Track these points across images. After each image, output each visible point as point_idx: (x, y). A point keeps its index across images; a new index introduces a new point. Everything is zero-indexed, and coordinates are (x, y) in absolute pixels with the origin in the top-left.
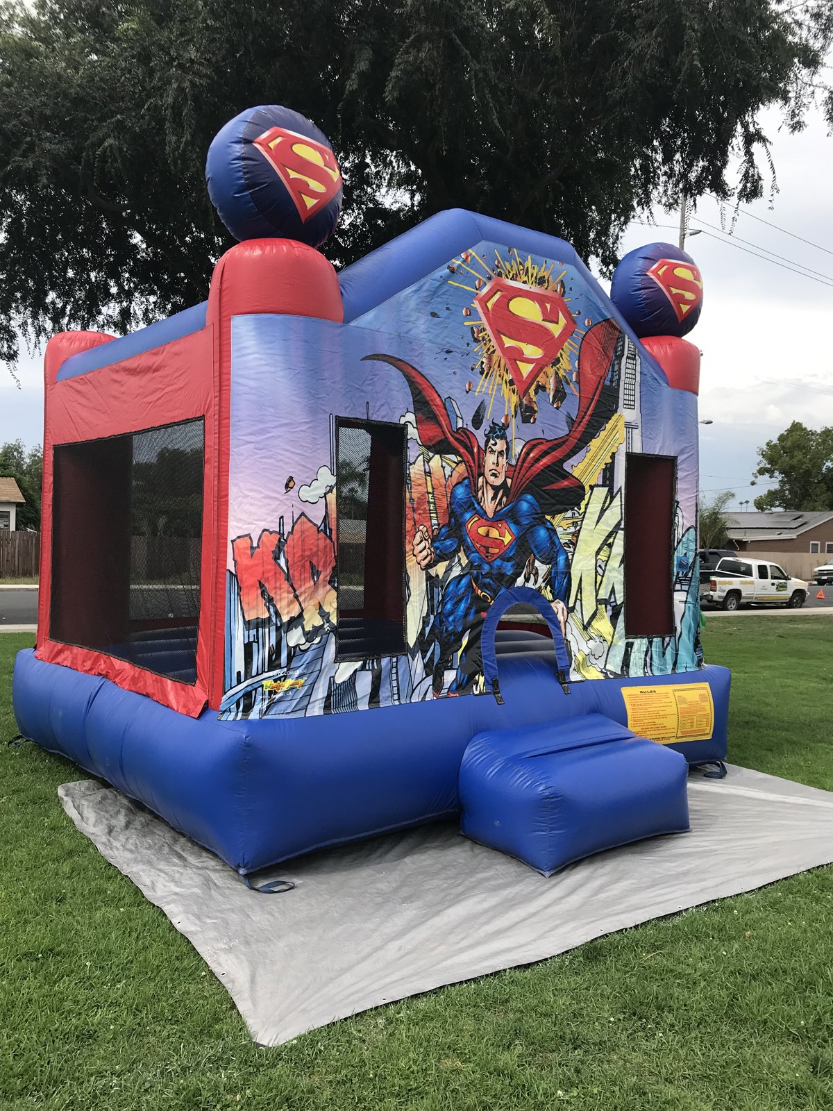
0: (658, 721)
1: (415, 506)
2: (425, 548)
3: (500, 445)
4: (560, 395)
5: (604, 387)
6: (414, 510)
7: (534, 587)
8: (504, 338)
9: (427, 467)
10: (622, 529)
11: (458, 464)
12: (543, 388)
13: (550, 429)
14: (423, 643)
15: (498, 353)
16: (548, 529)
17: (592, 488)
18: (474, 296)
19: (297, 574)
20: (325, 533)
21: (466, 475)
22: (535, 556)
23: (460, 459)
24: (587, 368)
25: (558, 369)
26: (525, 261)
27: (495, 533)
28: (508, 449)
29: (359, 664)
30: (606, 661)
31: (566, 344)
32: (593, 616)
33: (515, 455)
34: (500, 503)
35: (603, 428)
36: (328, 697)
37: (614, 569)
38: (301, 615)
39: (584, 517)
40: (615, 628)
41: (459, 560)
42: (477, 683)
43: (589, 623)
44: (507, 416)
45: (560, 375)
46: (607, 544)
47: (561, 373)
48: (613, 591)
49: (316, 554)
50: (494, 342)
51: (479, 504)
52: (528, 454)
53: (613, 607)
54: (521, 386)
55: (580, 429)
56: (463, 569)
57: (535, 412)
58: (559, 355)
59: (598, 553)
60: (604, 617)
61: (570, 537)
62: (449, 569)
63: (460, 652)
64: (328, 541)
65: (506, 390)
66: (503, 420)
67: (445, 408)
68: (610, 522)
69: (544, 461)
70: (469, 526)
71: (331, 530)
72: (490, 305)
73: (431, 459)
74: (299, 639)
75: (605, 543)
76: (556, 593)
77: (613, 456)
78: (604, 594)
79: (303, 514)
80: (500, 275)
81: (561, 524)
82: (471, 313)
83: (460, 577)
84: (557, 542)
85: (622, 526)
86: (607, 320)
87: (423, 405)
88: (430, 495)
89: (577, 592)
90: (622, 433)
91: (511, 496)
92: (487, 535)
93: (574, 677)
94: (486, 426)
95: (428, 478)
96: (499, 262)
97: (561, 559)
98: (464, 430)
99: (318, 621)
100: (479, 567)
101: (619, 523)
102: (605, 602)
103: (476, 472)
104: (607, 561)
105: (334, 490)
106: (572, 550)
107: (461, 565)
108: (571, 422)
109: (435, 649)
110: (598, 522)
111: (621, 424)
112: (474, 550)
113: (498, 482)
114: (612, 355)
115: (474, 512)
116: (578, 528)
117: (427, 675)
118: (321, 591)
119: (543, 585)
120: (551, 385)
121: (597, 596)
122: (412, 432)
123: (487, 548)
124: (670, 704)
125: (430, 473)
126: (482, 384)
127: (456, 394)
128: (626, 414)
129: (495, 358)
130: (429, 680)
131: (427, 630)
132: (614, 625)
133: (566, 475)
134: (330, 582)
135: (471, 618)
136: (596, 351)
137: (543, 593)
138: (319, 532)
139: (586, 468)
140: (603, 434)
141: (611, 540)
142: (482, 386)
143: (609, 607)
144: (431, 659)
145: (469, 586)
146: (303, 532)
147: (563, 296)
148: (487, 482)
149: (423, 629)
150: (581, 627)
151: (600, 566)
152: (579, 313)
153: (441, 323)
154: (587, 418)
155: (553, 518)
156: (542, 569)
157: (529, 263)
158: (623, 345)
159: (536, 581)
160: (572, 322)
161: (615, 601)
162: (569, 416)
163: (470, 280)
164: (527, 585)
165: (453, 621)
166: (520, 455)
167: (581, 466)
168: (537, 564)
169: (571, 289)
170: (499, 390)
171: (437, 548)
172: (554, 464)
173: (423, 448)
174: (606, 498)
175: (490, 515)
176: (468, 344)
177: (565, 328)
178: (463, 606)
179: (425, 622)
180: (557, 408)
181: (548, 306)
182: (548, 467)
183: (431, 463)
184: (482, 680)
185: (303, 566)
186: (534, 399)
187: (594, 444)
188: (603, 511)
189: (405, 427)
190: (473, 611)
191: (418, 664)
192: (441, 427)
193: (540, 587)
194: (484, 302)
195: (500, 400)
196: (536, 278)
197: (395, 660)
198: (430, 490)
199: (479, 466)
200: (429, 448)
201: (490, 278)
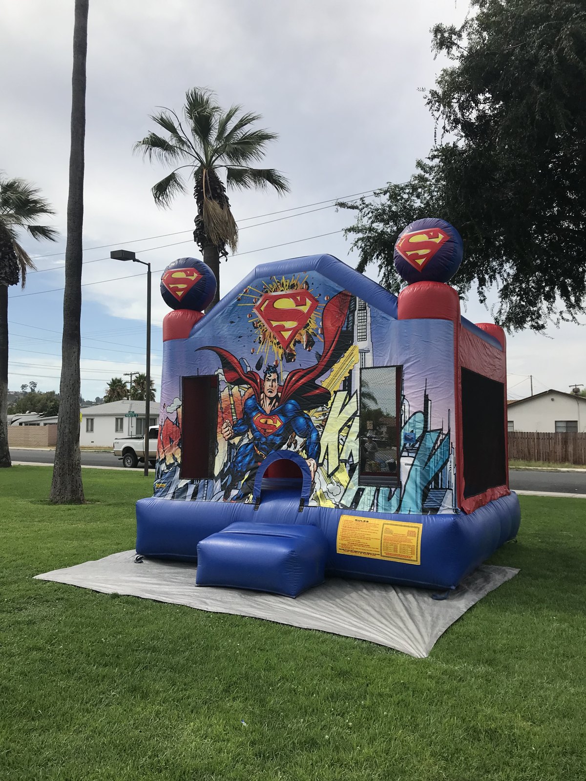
0: (362, 540)
1: (223, 411)
2: (228, 430)
3: (274, 376)
4: (310, 343)
5: (342, 332)
6: (223, 413)
7: (294, 451)
8: (272, 322)
9: (230, 392)
10: (358, 416)
11: (248, 389)
12: (299, 342)
13: (305, 363)
14: (222, 475)
15: (269, 330)
16: (305, 418)
17: (335, 392)
18: (252, 307)
19: (165, 442)
20: (176, 425)
21: (253, 393)
22: (296, 433)
23: (249, 386)
24: (329, 324)
25: (308, 329)
26: (280, 280)
27: (270, 422)
28: (278, 378)
29: (188, 481)
30: (342, 498)
31: (313, 314)
32: (336, 469)
33: (283, 380)
34: (274, 406)
35: (342, 356)
36: (174, 493)
37: (352, 441)
38: (165, 458)
39: (330, 410)
40: (351, 478)
41: (248, 436)
42: (249, 498)
43: (333, 474)
44: (277, 361)
45: (310, 332)
46: (347, 425)
47: (310, 331)
48: (351, 455)
49: (172, 433)
50: (266, 326)
51: (261, 407)
52: (291, 378)
53: (351, 465)
54: (284, 344)
55: (325, 359)
56: (249, 440)
57: (295, 355)
58: (308, 322)
59: (340, 431)
60: (344, 471)
61: (321, 422)
62: (241, 440)
63: (243, 482)
64: (178, 428)
65: (275, 348)
66: (274, 363)
67: (240, 364)
68: (349, 412)
69: (302, 381)
70: (255, 419)
71: (179, 424)
72: (262, 309)
73: (232, 388)
74: (164, 468)
75: (345, 425)
76: (309, 454)
77: (350, 372)
78: (344, 456)
79: (167, 418)
80: (267, 292)
81: (315, 416)
82: (252, 316)
83: (247, 445)
84: (311, 425)
85: (358, 414)
86: (340, 293)
87: (227, 364)
88: (232, 405)
89: (325, 454)
90: (357, 357)
91: (281, 402)
92: (266, 422)
93: (312, 503)
94: (264, 368)
95: (231, 397)
96: (265, 286)
97: (314, 436)
98: (251, 372)
99: (172, 461)
100: (260, 439)
101: (356, 412)
102: (345, 461)
103: (259, 392)
104: (347, 436)
105: (181, 407)
106: (322, 429)
107: (249, 438)
108: (319, 357)
109: (229, 479)
110: (340, 412)
111: (356, 352)
112: (257, 431)
113: (273, 395)
114: (347, 312)
115: (258, 412)
116: (326, 417)
117: (222, 490)
118: (174, 449)
119: (301, 449)
120: (304, 339)
121: (339, 457)
122: (222, 377)
123: (265, 430)
124: (376, 532)
125: (232, 395)
126: (260, 348)
127: (245, 356)
128: (359, 345)
129: (267, 333)
130: (223, 493)
131: (226, 469)
132: (351, 476)
133: (318, 387)
134: (178, 445)
135: (252, 465)
136: (334, 313)
137: (300, 454)
138: (173, 424)
139: (331, 381)
140: (342, 360)
141: (350, 423)
142: (261, 349)
143: (347, 465)
144: (226, 483)
145: (253, 448)
146: (167, 425)
147: (308, 289)
148: (266, 396)
149: (224, 468)
150: (326, 475)
151: (341, 439)
152: (320, 295)
153: (235, 325)
154: (330, 352)
155: (309, 412)
156: (300, 440)
157: (283, 280)
158: (355, 304)
159: (295, 448)
160: (315, 302)
161: (353, 461)
162: (317, 353)
163: (250, 300)
164: (288, 449)
165: (241, 466)
166: (286, 380)
167: (327, 381)
168: (297, 438)
169: (313, 284)
170: (271, 347)
171: (235, 430)
172: (308, 381)
173: (228, 384)
174: (346, 398)
175: (268, 412)
176: (251, 331)
177: (311, 307)
178: (248, 459)
179: (225, 465)
180: (309, 351)
181: (299, 298)
182: (304, 384)
183: (233, 390)
184: (251, 496)
185: (167, 438)
186: (294, 349)
187: (336, 367)
188: (344, 406)
189: (218, 375)
190: (253, 461)
191: (218, 485)
192: (238, 372)
193: (298, 451)
194: (259, 308)
195: (272, 353)
196: (289, 286)
197: (206, 481)
198: (232, 402)
199: (261, 388)
200: (231, 383)
201: (261, 296)
